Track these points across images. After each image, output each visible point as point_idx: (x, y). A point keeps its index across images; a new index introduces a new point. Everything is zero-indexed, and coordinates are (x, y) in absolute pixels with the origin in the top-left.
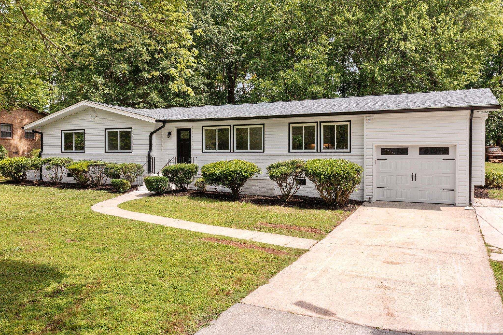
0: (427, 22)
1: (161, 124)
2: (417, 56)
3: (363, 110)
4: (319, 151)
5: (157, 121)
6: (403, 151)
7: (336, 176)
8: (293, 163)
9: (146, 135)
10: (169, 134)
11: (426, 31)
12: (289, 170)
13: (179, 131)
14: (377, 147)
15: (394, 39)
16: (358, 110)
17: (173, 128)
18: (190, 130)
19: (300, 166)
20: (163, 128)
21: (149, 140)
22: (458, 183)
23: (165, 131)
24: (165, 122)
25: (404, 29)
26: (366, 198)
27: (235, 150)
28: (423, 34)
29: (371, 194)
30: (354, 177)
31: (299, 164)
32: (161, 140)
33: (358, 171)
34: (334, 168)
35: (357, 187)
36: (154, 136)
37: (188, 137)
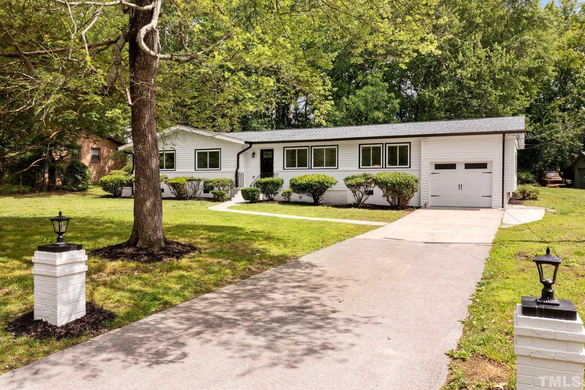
0: (481, 52)
1: (249, 145)
2: (472, 83)
3: (420, 134)
4: (384, 167)
5: (246, 142)
6: (452, 166)
7: (400, 184)
8: (365, 175)
9: (234, 155)
10: (254, 154)
11: (481, 59)
12: (363, 180)
13: (262, 151)
14: (431, 163)
15: (450, 67)
16: (416, 134)
17: (257, 148)
18: (272, 151)
19: (371, 178)
20: (250, 149)
21: (236, 159)
22: (494, 191)
23: (250, 151)
24: (251, 143)
25: (460, 58)
26: (422, 204)
27: (313, 167)
28: (478, 62)
29: (426, 201)
30: (413, 186)
31: (369, 176)
32: (246, 159)
33: (416, 182)
34: (398, 178)
35: (416, 194)
36: (241, 156)
37: (271, 156)
